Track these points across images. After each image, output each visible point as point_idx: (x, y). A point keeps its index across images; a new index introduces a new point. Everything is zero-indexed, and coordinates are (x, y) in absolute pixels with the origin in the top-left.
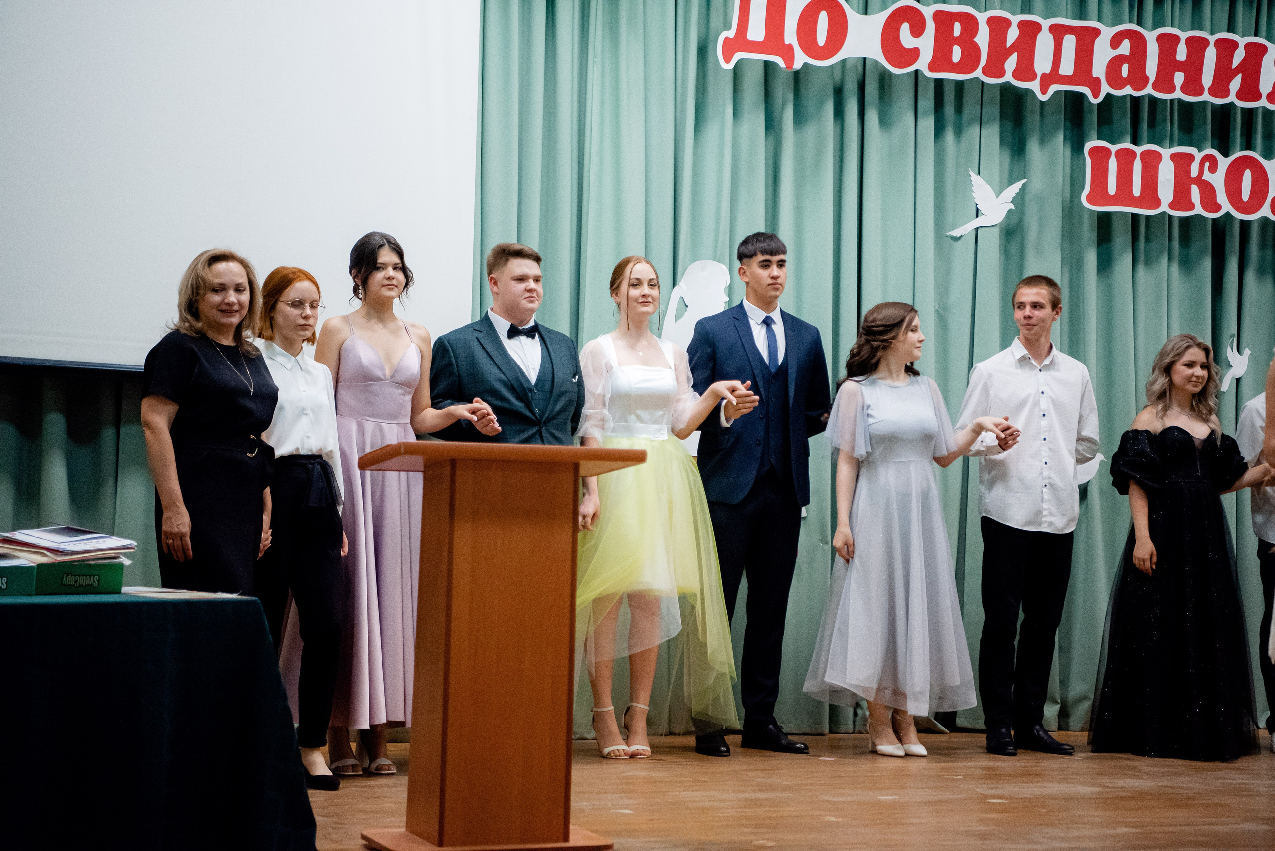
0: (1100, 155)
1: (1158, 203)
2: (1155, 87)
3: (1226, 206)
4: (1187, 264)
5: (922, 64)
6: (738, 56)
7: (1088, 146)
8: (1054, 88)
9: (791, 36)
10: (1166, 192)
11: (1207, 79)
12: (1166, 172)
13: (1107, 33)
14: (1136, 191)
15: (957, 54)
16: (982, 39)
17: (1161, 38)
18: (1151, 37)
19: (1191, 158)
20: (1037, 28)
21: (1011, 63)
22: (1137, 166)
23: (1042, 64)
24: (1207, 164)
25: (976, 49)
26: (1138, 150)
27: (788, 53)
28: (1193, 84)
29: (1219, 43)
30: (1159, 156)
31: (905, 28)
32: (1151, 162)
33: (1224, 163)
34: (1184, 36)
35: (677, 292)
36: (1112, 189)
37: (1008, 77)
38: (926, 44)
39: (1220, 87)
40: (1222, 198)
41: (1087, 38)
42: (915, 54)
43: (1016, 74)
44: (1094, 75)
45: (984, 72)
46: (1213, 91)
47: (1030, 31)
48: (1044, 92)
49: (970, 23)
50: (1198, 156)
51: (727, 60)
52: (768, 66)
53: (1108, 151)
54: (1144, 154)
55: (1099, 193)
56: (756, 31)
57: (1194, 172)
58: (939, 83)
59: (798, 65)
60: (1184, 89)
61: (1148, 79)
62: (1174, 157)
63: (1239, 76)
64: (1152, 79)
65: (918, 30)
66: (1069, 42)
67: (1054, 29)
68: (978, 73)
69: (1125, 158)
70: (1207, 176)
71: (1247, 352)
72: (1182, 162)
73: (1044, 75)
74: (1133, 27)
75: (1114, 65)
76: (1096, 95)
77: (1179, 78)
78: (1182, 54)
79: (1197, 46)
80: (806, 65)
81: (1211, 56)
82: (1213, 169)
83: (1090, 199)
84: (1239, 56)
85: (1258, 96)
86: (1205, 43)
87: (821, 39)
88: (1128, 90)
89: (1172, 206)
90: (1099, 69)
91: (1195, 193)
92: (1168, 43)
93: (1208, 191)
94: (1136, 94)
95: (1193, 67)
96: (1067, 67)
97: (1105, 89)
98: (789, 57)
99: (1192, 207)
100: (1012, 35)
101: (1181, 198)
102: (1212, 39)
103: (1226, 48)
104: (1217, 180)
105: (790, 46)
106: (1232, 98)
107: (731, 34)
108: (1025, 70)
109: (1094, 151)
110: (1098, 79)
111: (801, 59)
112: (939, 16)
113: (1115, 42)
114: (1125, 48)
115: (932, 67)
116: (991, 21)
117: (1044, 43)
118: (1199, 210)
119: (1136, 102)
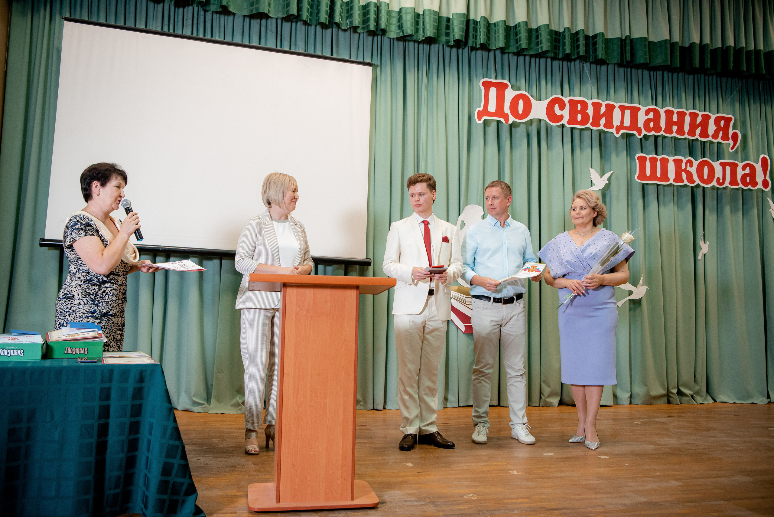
0: (642, 160)
1: (668, 180)
2: (665, 131)
3: (698, 181)
4: (679, 206)
5: (565, 121)
6: (484, 118)
7: (637, 156)
8: (622, 132)
9: (507, 110)
10: (671, 175)
11: (686, 128)
12: (671, 167)
13: (643, 109)
14: (659, 175)
15: (579, 117)
16: (590, 111)
17: (666, 112)
18: (662, 111)
19: (682, 161)
20: (614, 107)
21: (603, 121)
22: (659, 164)
23: (616, 122)
24: (688, 164)
25: (588, 115)
26: (659, 157)
27: (506, 117)
28: (680, 131)
29: (691, 114)
30: (668, 160)
31: (557, 107)
32: (665, 163)
33: (696, 163)
34: (676, 111)
35: (461, 217)
36: (648, 173)
37: (602, 127)
38: (566, 113)
39: (692, 132)
40: (695, 177)
41: (635, 112)
42: (561, 117)
43: (605, 126)
44: (639, 127)
45: (592, 124)
46: (689, 133)
47: (610, 108)
48: (617, 133)
49: (584, 105)
50: (685, 160)
51: (480, 120)
52: (498, 122)
53: (646, 158)
54: (661, 159)
55: (642, 175)
56: (492, 108)
57: (683, 167)
58: (572, 129)
59: (510, 122)
60: (677, 133)
61: (661, 128)
62: (674, 160)
63: (700, 128)
64: (663, 128)
65: (562, 107)
66: (627, 113)
67: (620, 107)
68: (589, 125)
69: (653, 161)
70: (689, 168)
71: (708, 243)
72: (678, 163)
73: (617, 126)
74: (654, 107)
75: (647, 123)
76: (640, 135)
77: (675, 128)
78: (675, 118)
79: (681, 115)
80: (514, 122)
81: (687, 119)
82: (691, 165)
83: (639, 178)
84: (699, 120)
85: (708, 136)
86: (685, 114)
87: (520, 111)
88: (653, 133)
89: (674, 181)
90: (641, 124)
91: (684, 175)
92: (669, 114)
93: (689, 175)
94: (657, 134)
95: (680, 124)
96: (627, 123)
97: (644, 132)
98: (507, 119)
99: (683, 181)
100: (603, 110)
101: (678, 178)
102: (688, 112)
103: (694, 116)
104: (693, 170)
105: (507, 114)
106: (697, 137)
107: (481, 109)
108: (609, 124)
109: (639, 158)
110: (640, 128)
111: (511, 119)
112: (570, 101)
113: (647, 113)
114: (651, 116)
115: (569, 122)
116: (593, 104)
117: (617, 113)
118: (686, 182)
119: (656, 138)
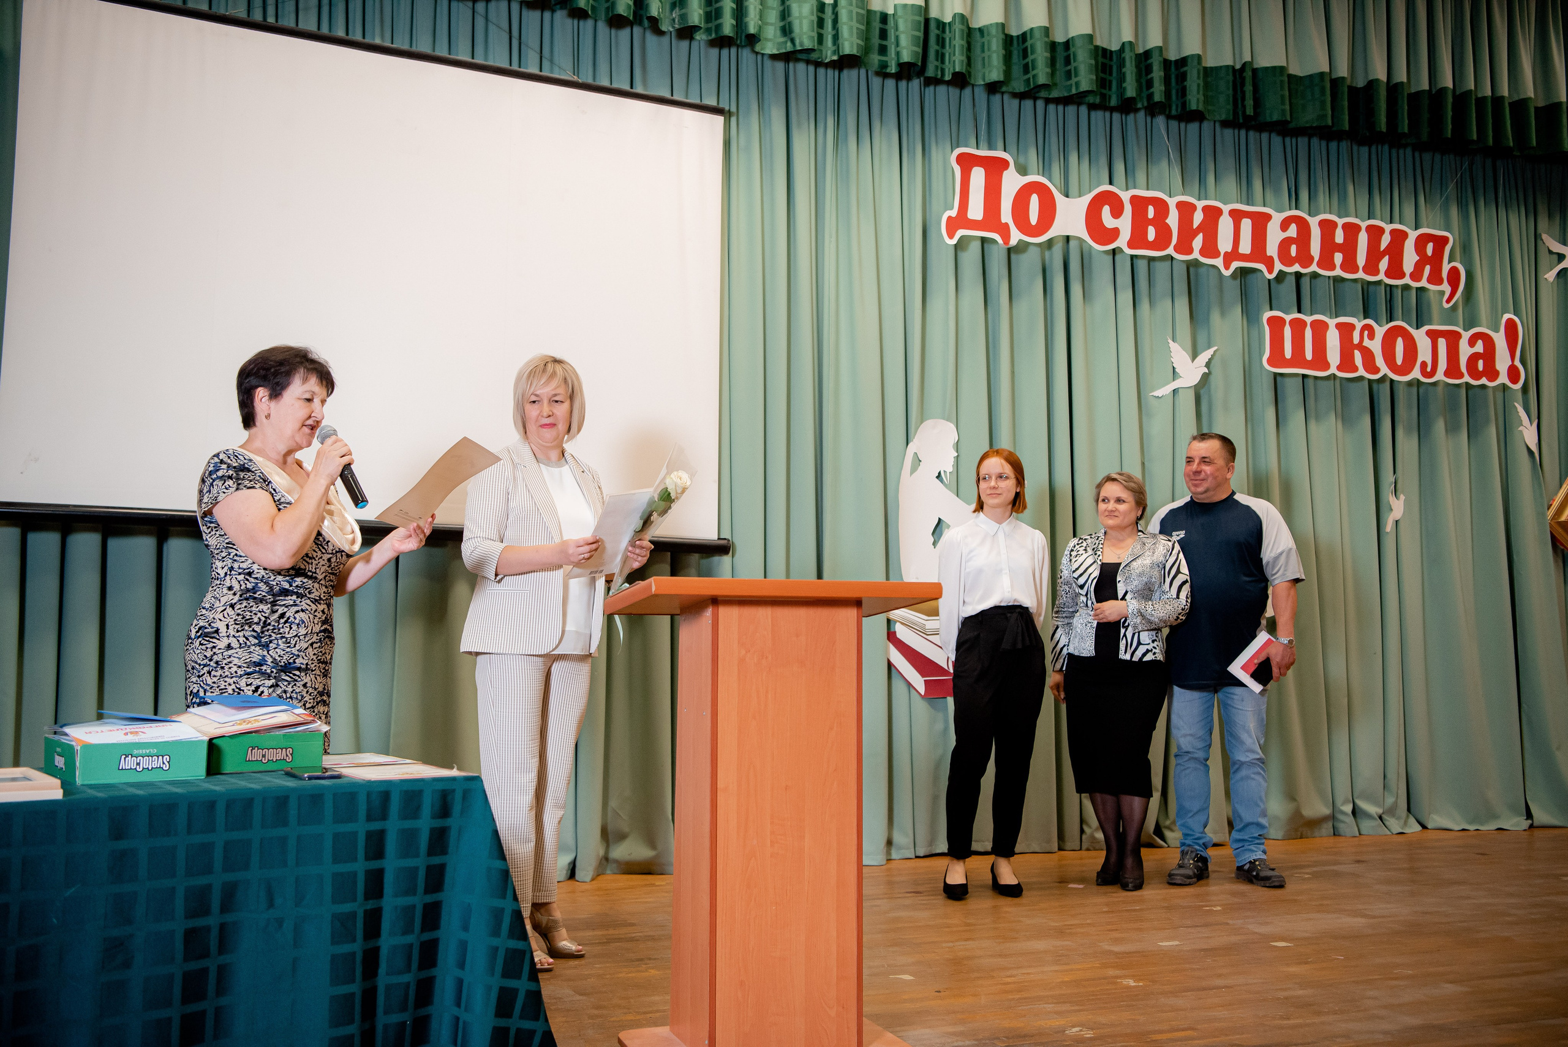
0: (1276, 324)
1: (1327, 366)
2: (1319, 265)
3: (1384, 370)
4: (1346, 419)
5: (1122, 242)
6: (960, 233)
7: (1266, 316)
8: (1235, 265)
9: (1006, 216)
10: (1334, 356)
11: (1361, 259)
12: (1333, 339)
13: (1277, 218)
14: (1309, 356)
15: (1151, 234)
16: (1173, 220)
17: (1322, 223)
18: (1314, 222)
19: (1353, 327)
20: (1219, 212)
21: (1198, 242)
22: (1308, 333)
23: (1225, 244)
24: (1366, 333)
25: (1169, 230)
26: (1308, 319)
27: (1004, 231)
28: (1350, 264)
29: (1369, 229)
30: (1325, 326)
31: (1106, 210)
32: (1320, 329)
33: (1380, 331)
34: (1340, 222)
35: (912, 447)
36: (1288, 354)
37: (1196, 255)
38: (1124, 224)
39: (1371, 267)
40: (1380, 361)
41: (1260, 222)
42: (1115, 233)
43: (1202, 252)
44: (1268, 254)
45: (1176, 249)
46: (1366, 270)
47: (1212, 214)
48: (1227, 267)
49: (1161, 207)
50: (1359, 326)
51: (951, 236)
52: (985, 242)
53: (1283, 320)
54: (1313, 323)
55: (1277, 357)
56: (976, 211)
57: (1356, 339)
58: (1135, 259)
59: (1013, 242)
60: (1343, 267)
61: (1312, 258)
62: (1338, 326)
63: (1387, 258)
64: (1316, 259)
65: (1117, 213)
66: (1246, 225)
67: (1232, 213)
68: (1170, 251)
69: (1298, 327)
70: (1367, 343)
71: (1402, 497)
72: (1345, 330)
73: (1226, 253)
74: (1299, 213)
75: (1285, 245)
76: (1270, 271)
77: (1338, 258)
78: (1339, 237)
79: (1351, 231)
80: (1020, 241)
81: (1363, 238)
82: (1371, 337)
83: (1269, 362)
84: (1386, 240)
85: (1402, 275)
86: (1357, 228)
87: (1034, 219)
88: (1296, 268)
89: (1339, 368)
90: (1272, 250)
91: (1358, 355)
92: (1327, 227)
93: (1368, 355)
94: (1303, 271)
95: (1349, 249)
96: (1245, 247)
97: (1278, 266)
98: (1006, 236)
99: (1356, 369)
100: (1198, 218)
101: (1347, 363)
102: (1363, 225)
103: (1375, 233)
104: (1375, 346)
105: (1007, 225)
106: (1381, 276)
107: (953, 213)
108: (1210, 249)
109: (1271, 320)
110: (1271, 258)
111: (1016, 236)
112: (1134, 200)
113: (1285, 226)
114: (1292, 232)
115: (1131, 244)
116: (1179, 205)
117: (1225, 225)
118: (1361, 372)
119: (1300, 278)
